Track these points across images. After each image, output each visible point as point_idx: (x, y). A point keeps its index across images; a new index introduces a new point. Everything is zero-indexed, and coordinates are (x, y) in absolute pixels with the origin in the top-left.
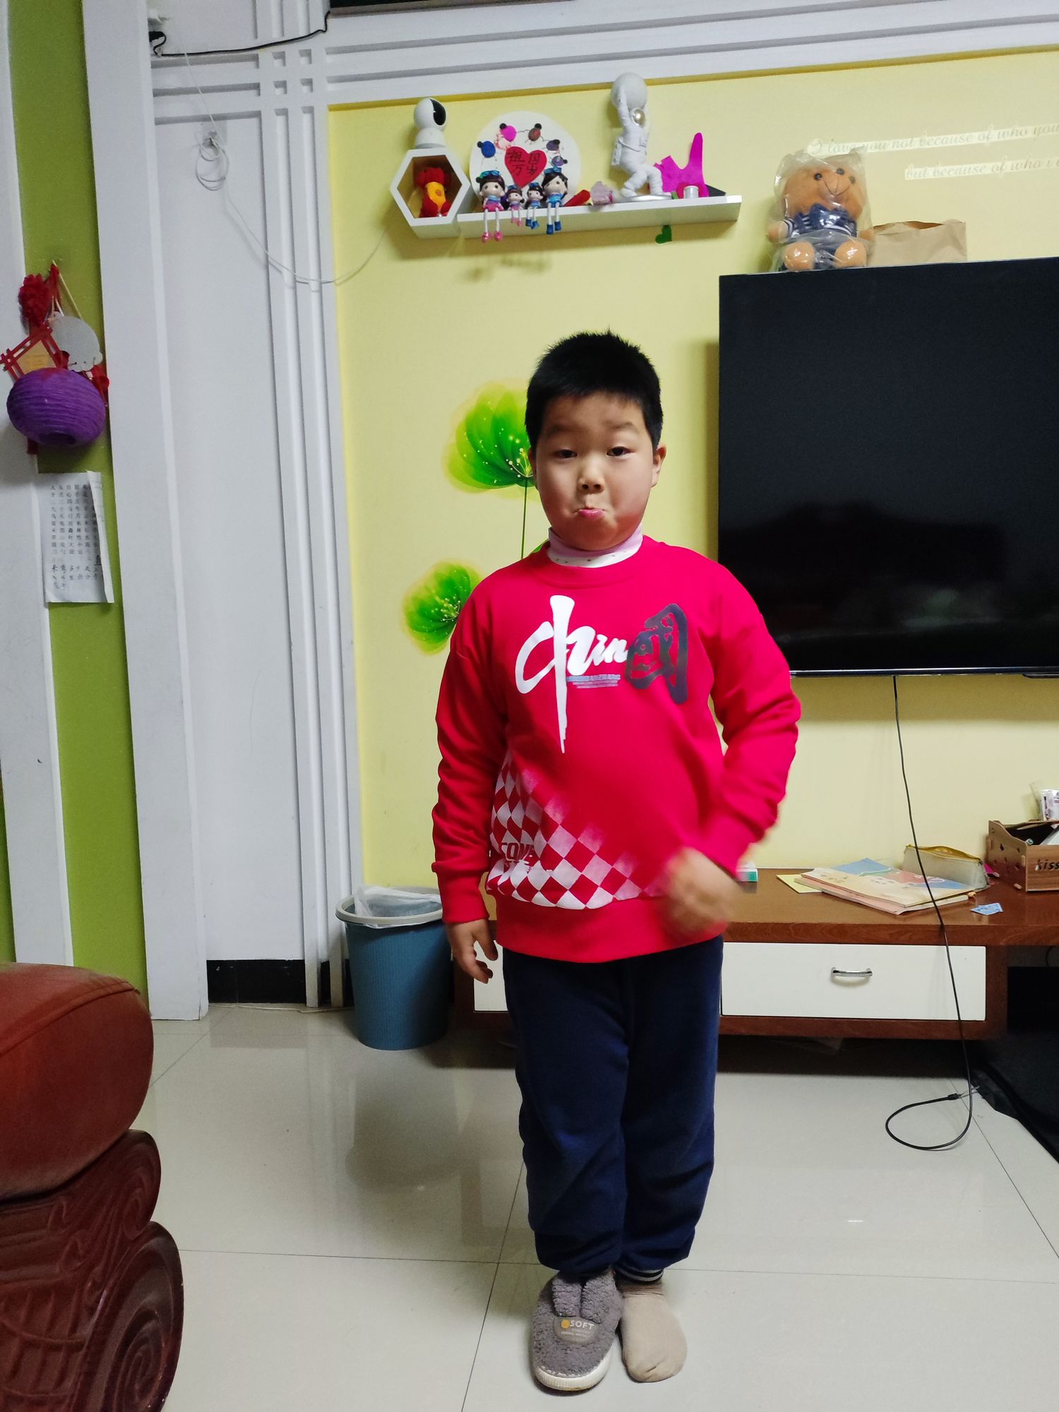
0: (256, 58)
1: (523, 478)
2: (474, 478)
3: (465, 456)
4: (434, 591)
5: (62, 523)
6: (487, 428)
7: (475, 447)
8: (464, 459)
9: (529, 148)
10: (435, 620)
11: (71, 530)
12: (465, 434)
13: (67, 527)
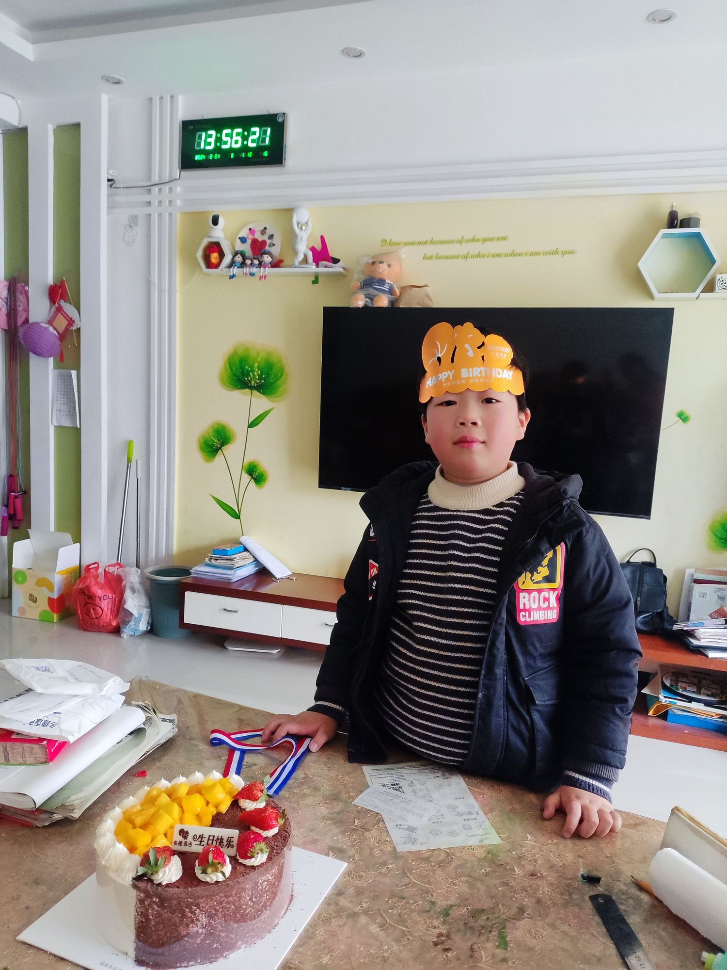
0: (150, 190)
1: (251, 386)
2: (232, 385)
3: (227, 374)
4: (211, 434)
5: (61, 391)
6: (237, 362)
7: (232, 371)
8: (227, 375)
9: (260, 238)
10: (212, 448)
11: (64, 395)
12: (228, 364)
13: (63, 393)
